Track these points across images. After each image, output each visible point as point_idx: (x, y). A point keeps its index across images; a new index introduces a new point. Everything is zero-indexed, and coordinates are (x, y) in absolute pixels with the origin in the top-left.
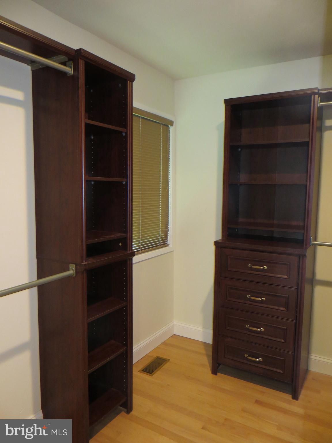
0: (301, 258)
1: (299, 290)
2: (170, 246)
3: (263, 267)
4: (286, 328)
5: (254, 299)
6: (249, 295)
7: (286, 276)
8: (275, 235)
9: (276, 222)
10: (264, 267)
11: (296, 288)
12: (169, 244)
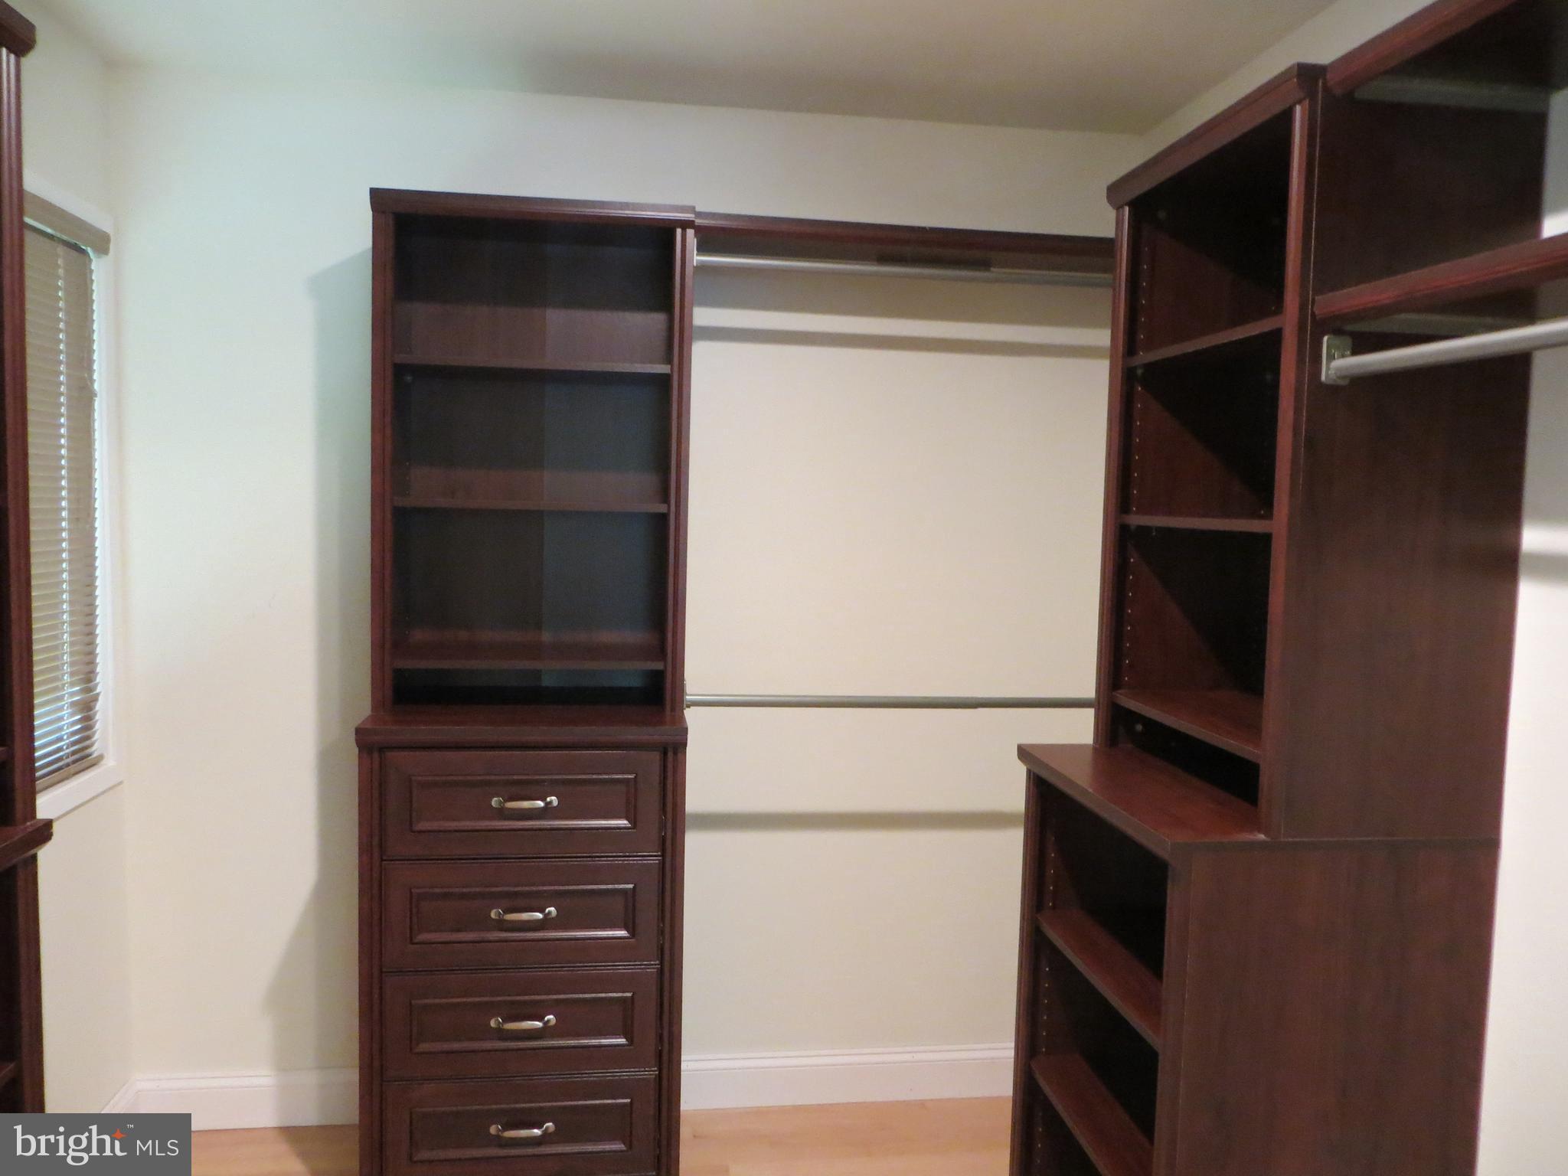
0: (670, 754)
1: (668, 859)
2: (109, 762)
3: (543, 799)
4: (629, 995)
5: (517, 919)
6: (498, 907)
7: (626, 822)
8: (547, 681)
9: (547, 637)
10: (548, 799)
11: (659, 853)
12: (101, 758)
